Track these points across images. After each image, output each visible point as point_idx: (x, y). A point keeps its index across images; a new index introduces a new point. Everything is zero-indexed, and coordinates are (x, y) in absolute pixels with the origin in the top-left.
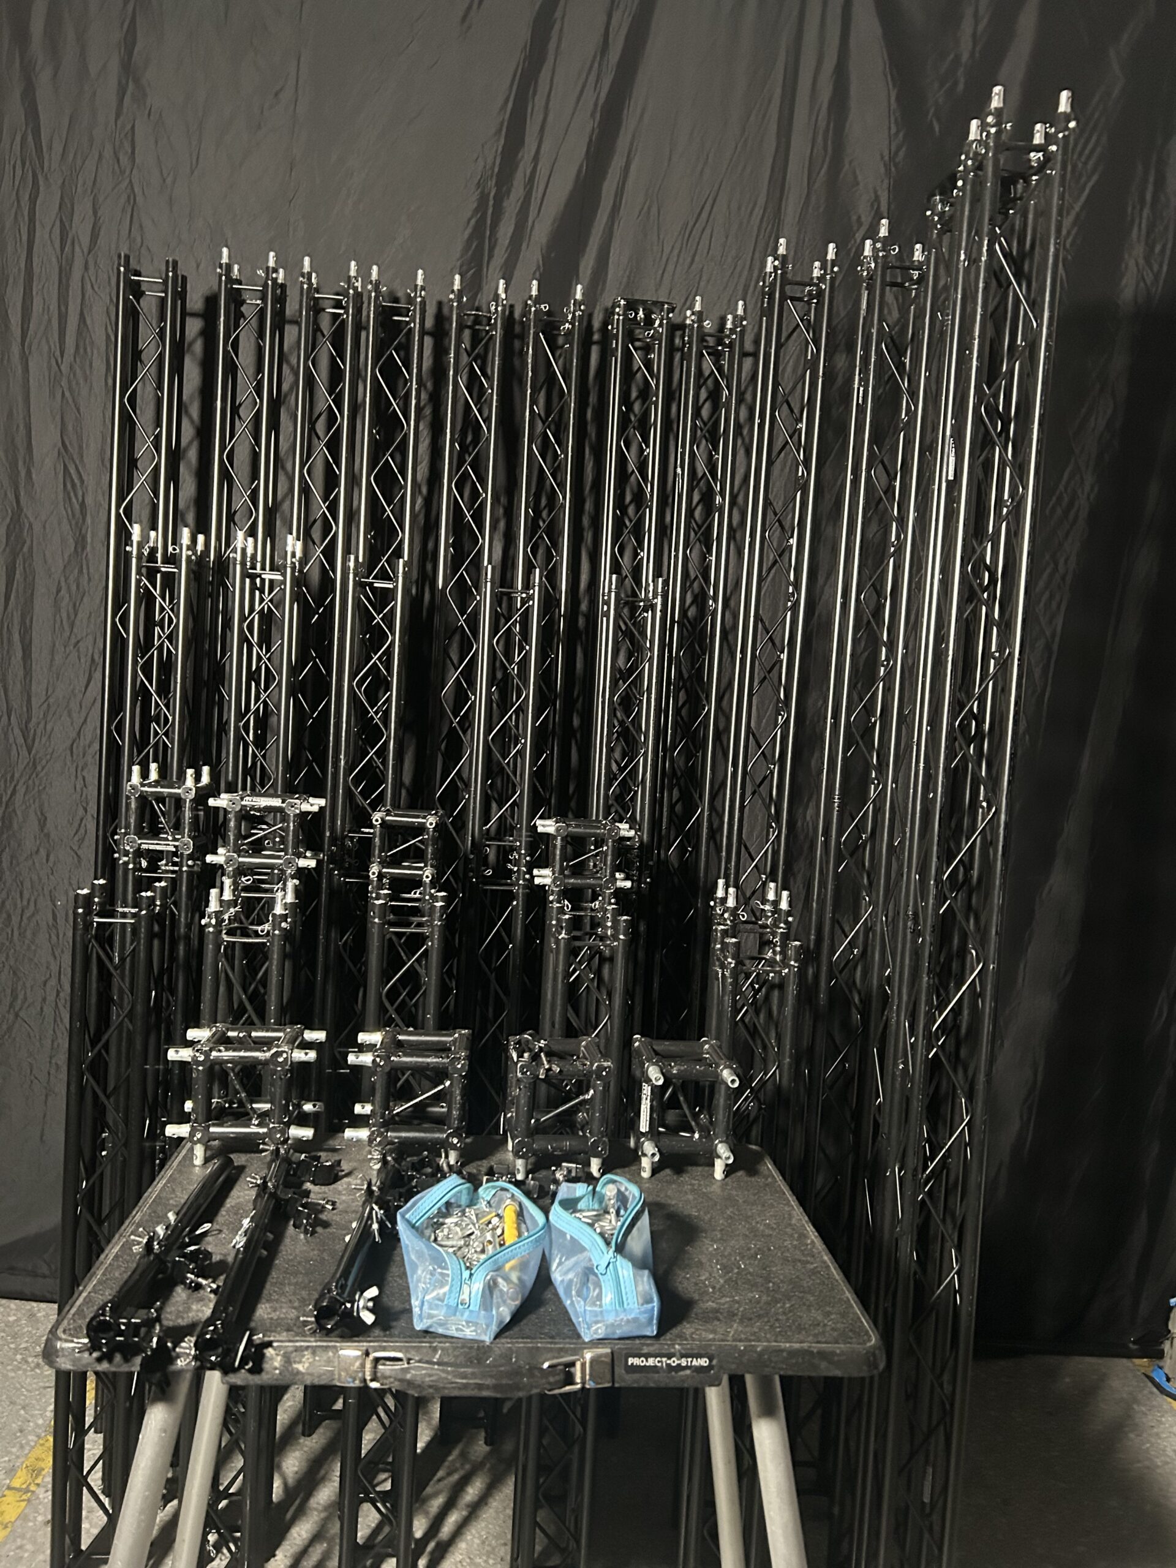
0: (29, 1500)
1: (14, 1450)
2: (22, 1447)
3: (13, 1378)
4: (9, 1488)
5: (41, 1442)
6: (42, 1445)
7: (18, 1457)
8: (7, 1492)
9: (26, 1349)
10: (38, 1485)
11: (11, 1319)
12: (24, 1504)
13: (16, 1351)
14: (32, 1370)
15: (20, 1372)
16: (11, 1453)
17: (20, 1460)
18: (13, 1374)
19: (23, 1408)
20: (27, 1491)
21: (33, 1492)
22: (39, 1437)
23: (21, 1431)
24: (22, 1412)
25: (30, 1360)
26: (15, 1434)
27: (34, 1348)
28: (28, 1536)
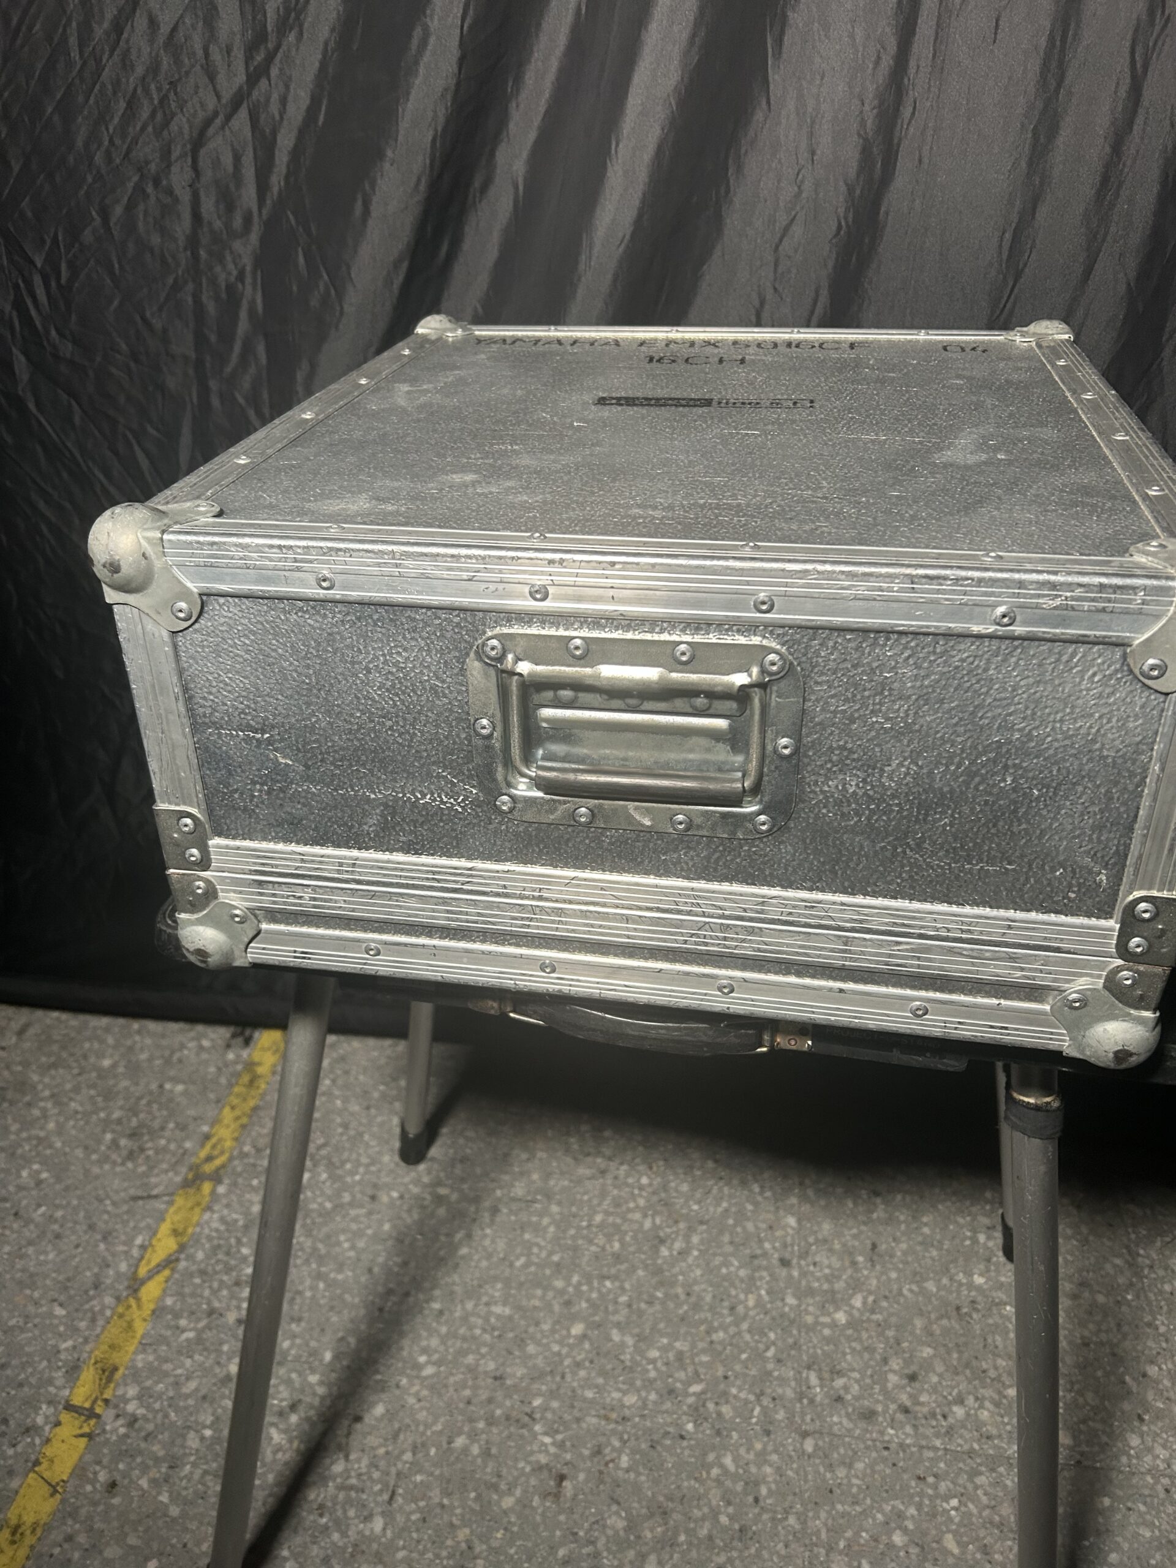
0: (90, 1436)
1: (83, 1325)
2: (93, 1320)
3: (97, 1177)
4: (69, 1407)
5: (120, 1310)
6: (121, 1316)
7: (86, 1341)
8: (65, 1417)
9: (119, 1121)
10: (106, 1401)
11: (106, 1063)
12: (83, 1441)
13: (106, 1124)
14: (123, 1164)
15: (107, 1167)
16: (77, 1330)
17: (88, 1348)
18: (96, 1170)
19: (105, 1238)
20: (91, 1414)
21: (98, 1416)
22: (118, 1299)
23: (96, 1287)
24: (102, 1246)
25: (123, 1142)
26: (86, 1292)
27: (129, 1120)
28: (83, 1512)
